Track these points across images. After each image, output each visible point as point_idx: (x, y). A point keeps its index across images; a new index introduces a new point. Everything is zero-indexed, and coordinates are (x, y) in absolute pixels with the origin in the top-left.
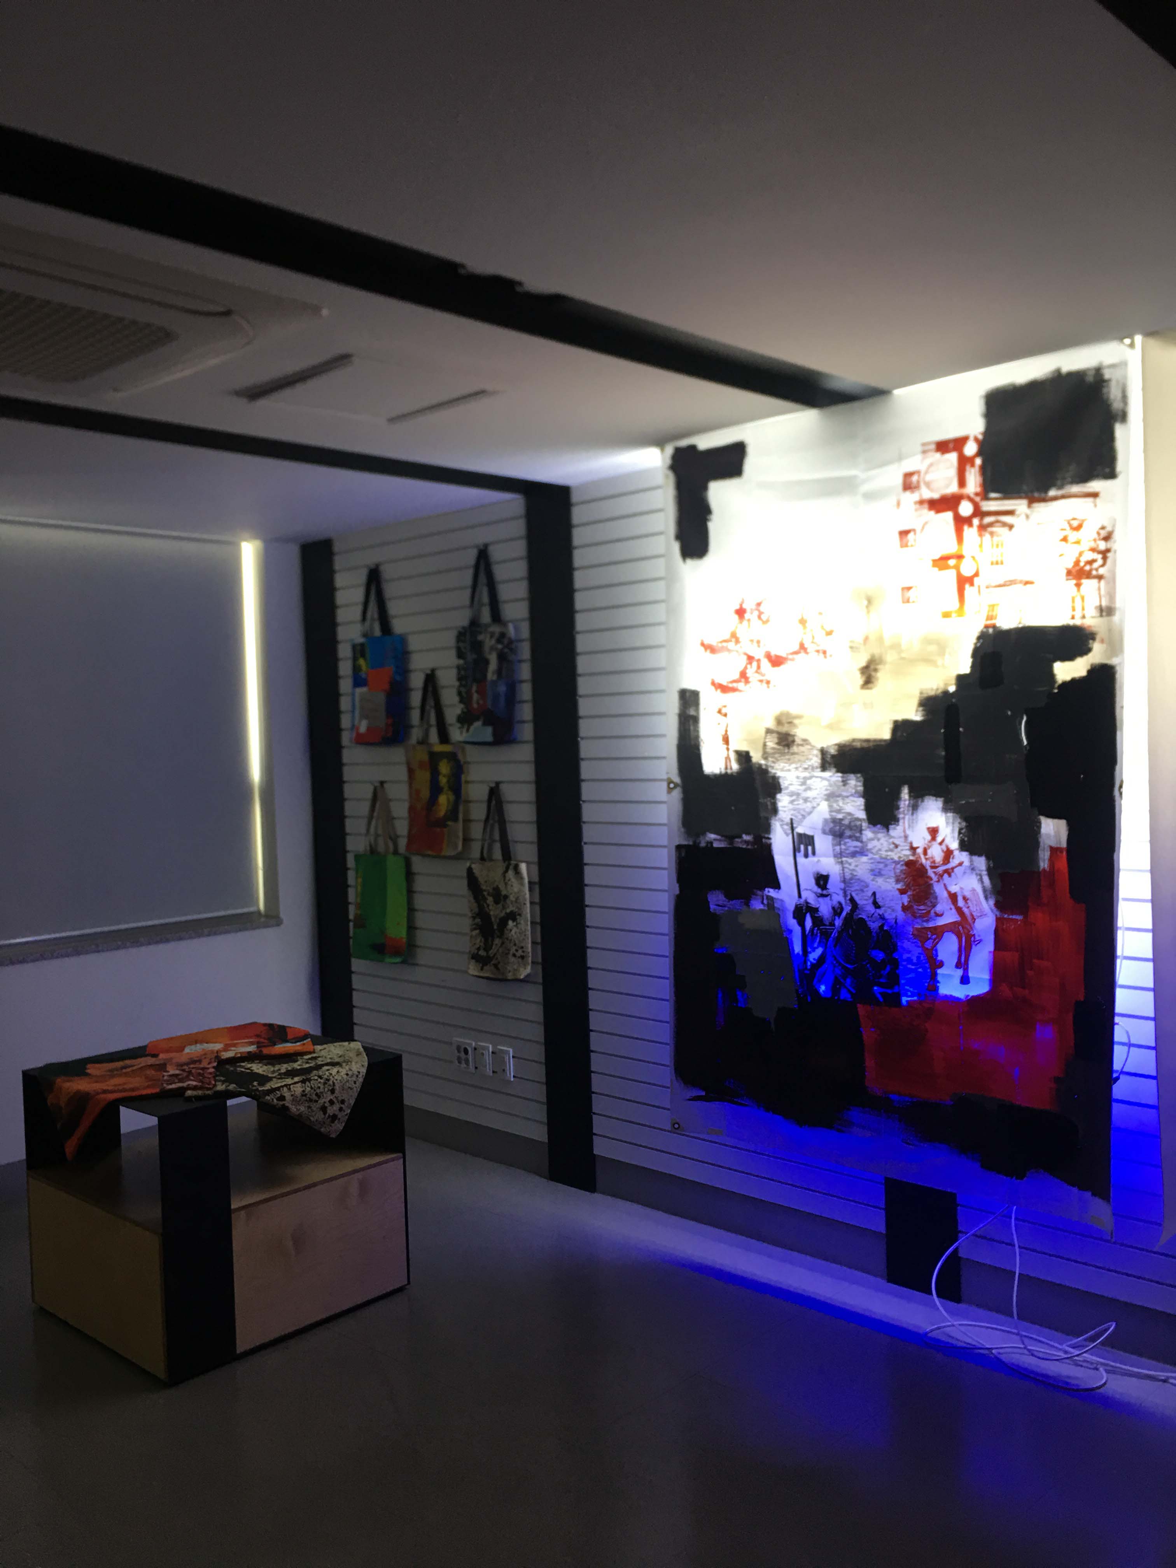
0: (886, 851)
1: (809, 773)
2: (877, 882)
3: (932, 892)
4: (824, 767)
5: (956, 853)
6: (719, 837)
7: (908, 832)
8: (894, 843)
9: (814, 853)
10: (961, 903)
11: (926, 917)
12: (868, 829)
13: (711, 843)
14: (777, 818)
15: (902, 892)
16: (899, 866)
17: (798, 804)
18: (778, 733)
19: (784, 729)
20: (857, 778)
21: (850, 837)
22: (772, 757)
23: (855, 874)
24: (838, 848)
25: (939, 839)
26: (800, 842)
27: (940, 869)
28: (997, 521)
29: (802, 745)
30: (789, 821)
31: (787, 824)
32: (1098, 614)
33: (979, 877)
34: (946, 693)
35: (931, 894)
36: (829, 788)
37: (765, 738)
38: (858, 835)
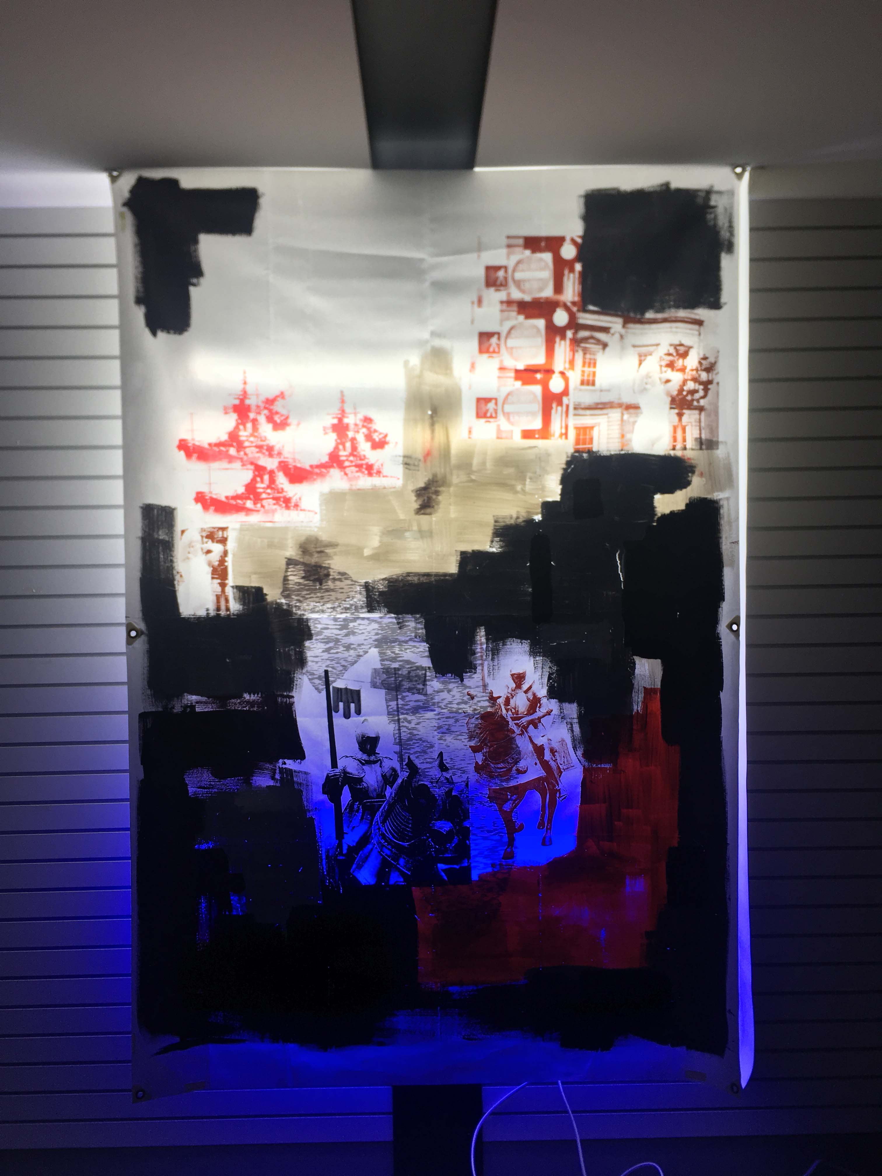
0: (458, 704)
1: (352, 614)
2: (445, 740)
3: (514, 746)
4: (371, 608)
5: (544, 701)
6: (204, 699)
7: (487, 680)
8: (469, 694)
9: (358, 712)
10: (547, 756)
11: (507, 775)
12: (435, 680)
13: (193, 707)
14: (304, 671)
15: (475, 750)
16: (473, 720)
17: (337, 653)
18: (304, 564)
19: (314, 560)
20: (416, 619)
21: (409, 690)
22: (298, 595)
23: (415, 732)
24: (393, 704)
25: (525, 687)
26: (339, 699)
27: (524, 720)
28: (592, 337)
29: (340, 580)
30: (323, 674)
31: (319, 678)
32: (698, 447)
33: (569, 726)
34: (530, 522)
35: (513, 749)
36: (380, 632)
37: (286, 571)
38: (420, 686)
